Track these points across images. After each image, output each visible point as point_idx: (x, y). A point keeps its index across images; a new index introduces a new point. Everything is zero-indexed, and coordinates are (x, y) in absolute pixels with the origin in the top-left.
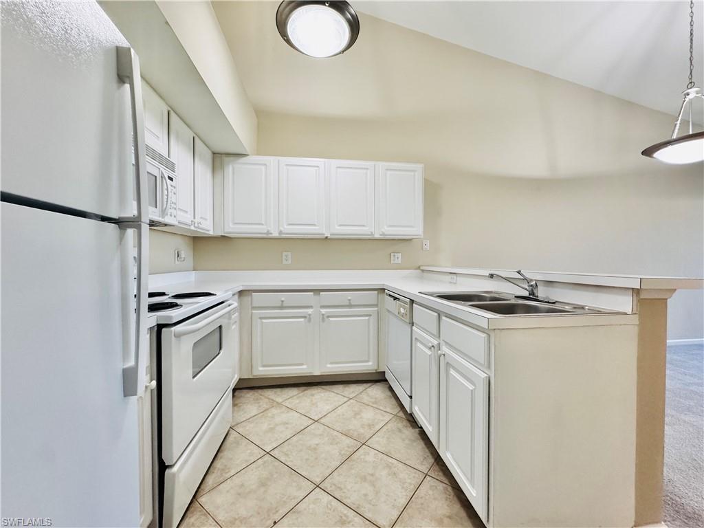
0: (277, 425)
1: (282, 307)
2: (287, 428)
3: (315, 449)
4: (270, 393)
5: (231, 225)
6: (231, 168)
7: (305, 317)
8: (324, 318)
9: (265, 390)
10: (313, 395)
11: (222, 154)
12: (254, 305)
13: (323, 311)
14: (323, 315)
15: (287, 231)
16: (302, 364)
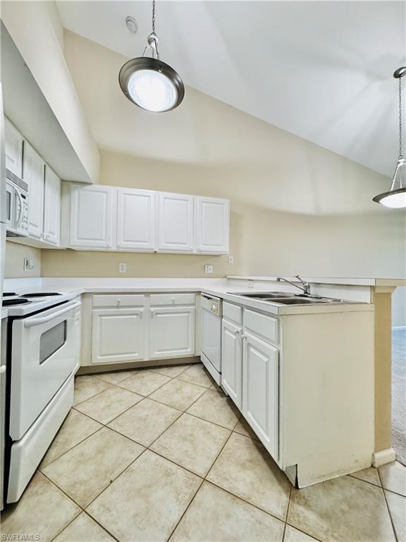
0: (112, 402)
1: (118, 307)
2: (121, 404)
3: (145, 419)
4: (107, 378)
5: (76, 240)
6: (76, 194)
7: (137, 314)
8: (153, 315)
9: (102, 375)
10: (143, 377)
11: (69, 181)
12: (95, 305)
13: (152, 309)
14: (152, 312)
15: (123, 246)
16: (134, 353)
